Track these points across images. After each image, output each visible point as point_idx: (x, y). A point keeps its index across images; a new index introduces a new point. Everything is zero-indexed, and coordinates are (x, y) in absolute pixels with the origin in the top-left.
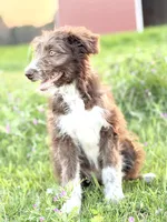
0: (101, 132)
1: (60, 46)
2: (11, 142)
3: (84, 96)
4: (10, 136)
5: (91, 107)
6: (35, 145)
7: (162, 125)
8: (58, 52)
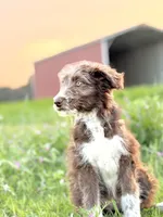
0: (121, 160)
1: (86, 77)
2: (21, 178)
3: (106, 125)
4: (20, 172)
5: (112, 136)
6: (43, 180)
7: (159, 164)
8: (84, 82)
